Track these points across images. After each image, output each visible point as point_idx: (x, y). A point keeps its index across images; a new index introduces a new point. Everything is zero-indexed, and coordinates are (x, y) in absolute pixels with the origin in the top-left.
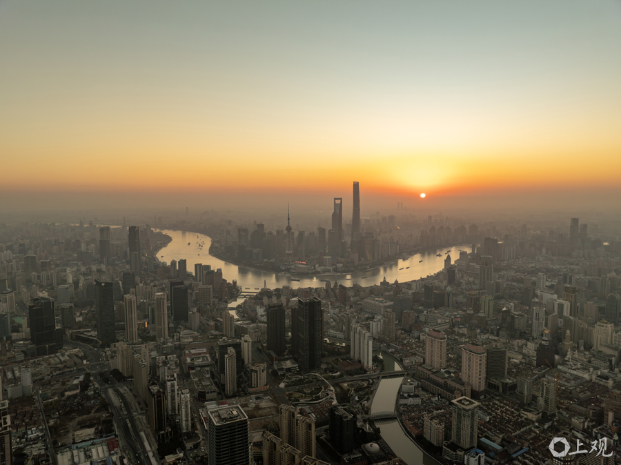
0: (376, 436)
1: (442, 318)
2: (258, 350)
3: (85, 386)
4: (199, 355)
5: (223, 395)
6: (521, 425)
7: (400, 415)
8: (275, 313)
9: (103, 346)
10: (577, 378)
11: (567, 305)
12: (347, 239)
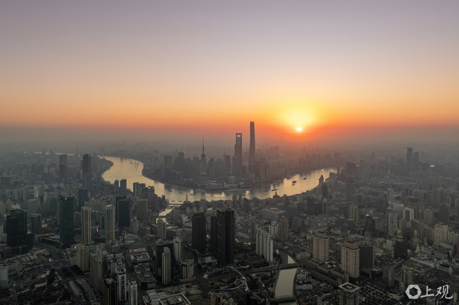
1: (321, 222)
2: (185, 249)
3: (51, 279)
4: (140, 254)
6: (389, 304)
7: (298, 298)
8: (198, 219)
9: (64, 247)
10: (425, 266)
11: (412, 211)
12: (246, 163)
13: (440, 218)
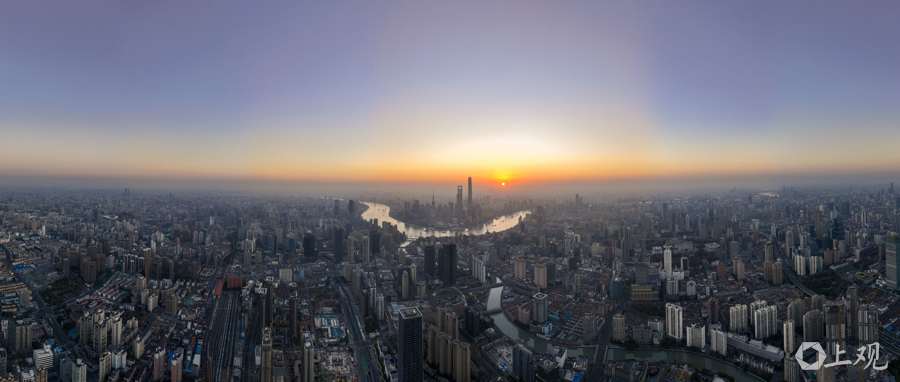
0: (492, 324)
1: (520, 250)
2: (419, 273)
3: (327, 283)
4: (386, 274)
5: (400, 299)
6: (566, 303)
7: (504, 309)
8: (429, 251)
9: (336, 263)
10: (587, 272)
11: (579, 236)
12: (465, 208)
13: (595, 239)
